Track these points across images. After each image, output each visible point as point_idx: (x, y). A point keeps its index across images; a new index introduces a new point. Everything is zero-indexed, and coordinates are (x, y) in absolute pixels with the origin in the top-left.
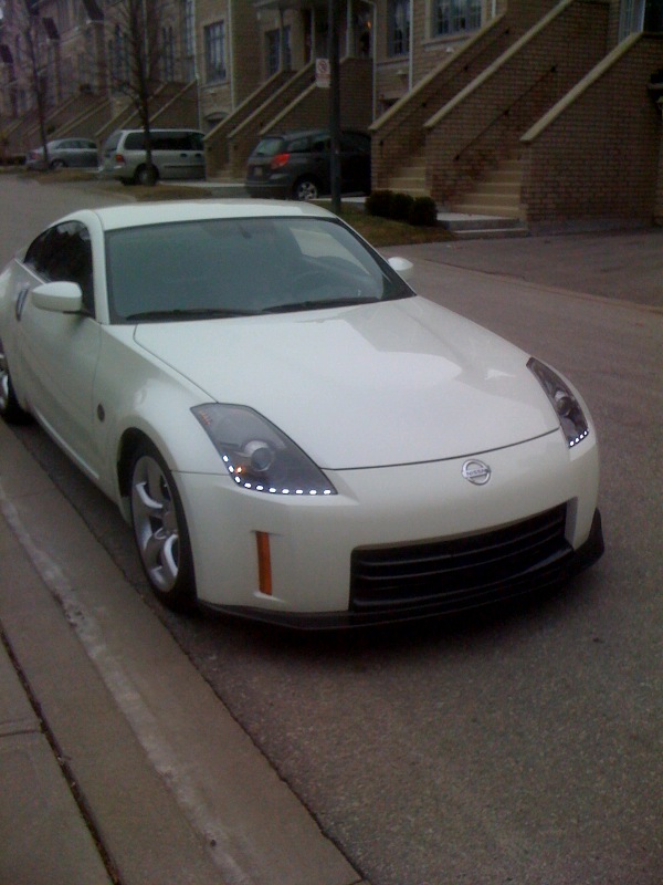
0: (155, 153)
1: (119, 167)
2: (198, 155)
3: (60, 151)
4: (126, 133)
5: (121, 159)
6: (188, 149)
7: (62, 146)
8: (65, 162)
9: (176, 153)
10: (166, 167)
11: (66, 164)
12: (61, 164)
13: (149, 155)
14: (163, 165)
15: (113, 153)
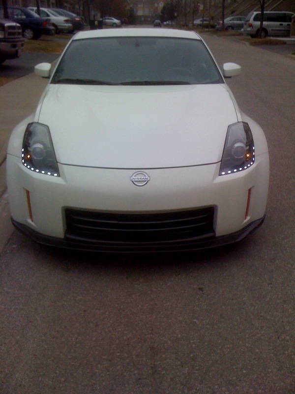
0: (264, 23)
1: (249, 29)
2: (288, 25)
3: (231, 22)
4: (255, 13)
5: (251, 25)
6: (284, 21)
7: (233, 20)
8: (232, 27)
9: (278, 23)
10: (272, 30)
11: (233, 28)
12: (231, 28)
13: (262, 24)
14: (270, 29)
15: (248, 23)
